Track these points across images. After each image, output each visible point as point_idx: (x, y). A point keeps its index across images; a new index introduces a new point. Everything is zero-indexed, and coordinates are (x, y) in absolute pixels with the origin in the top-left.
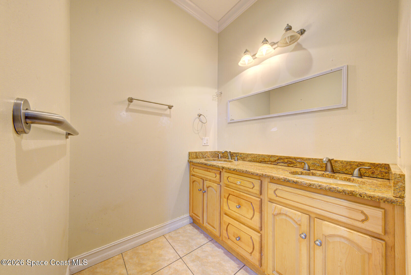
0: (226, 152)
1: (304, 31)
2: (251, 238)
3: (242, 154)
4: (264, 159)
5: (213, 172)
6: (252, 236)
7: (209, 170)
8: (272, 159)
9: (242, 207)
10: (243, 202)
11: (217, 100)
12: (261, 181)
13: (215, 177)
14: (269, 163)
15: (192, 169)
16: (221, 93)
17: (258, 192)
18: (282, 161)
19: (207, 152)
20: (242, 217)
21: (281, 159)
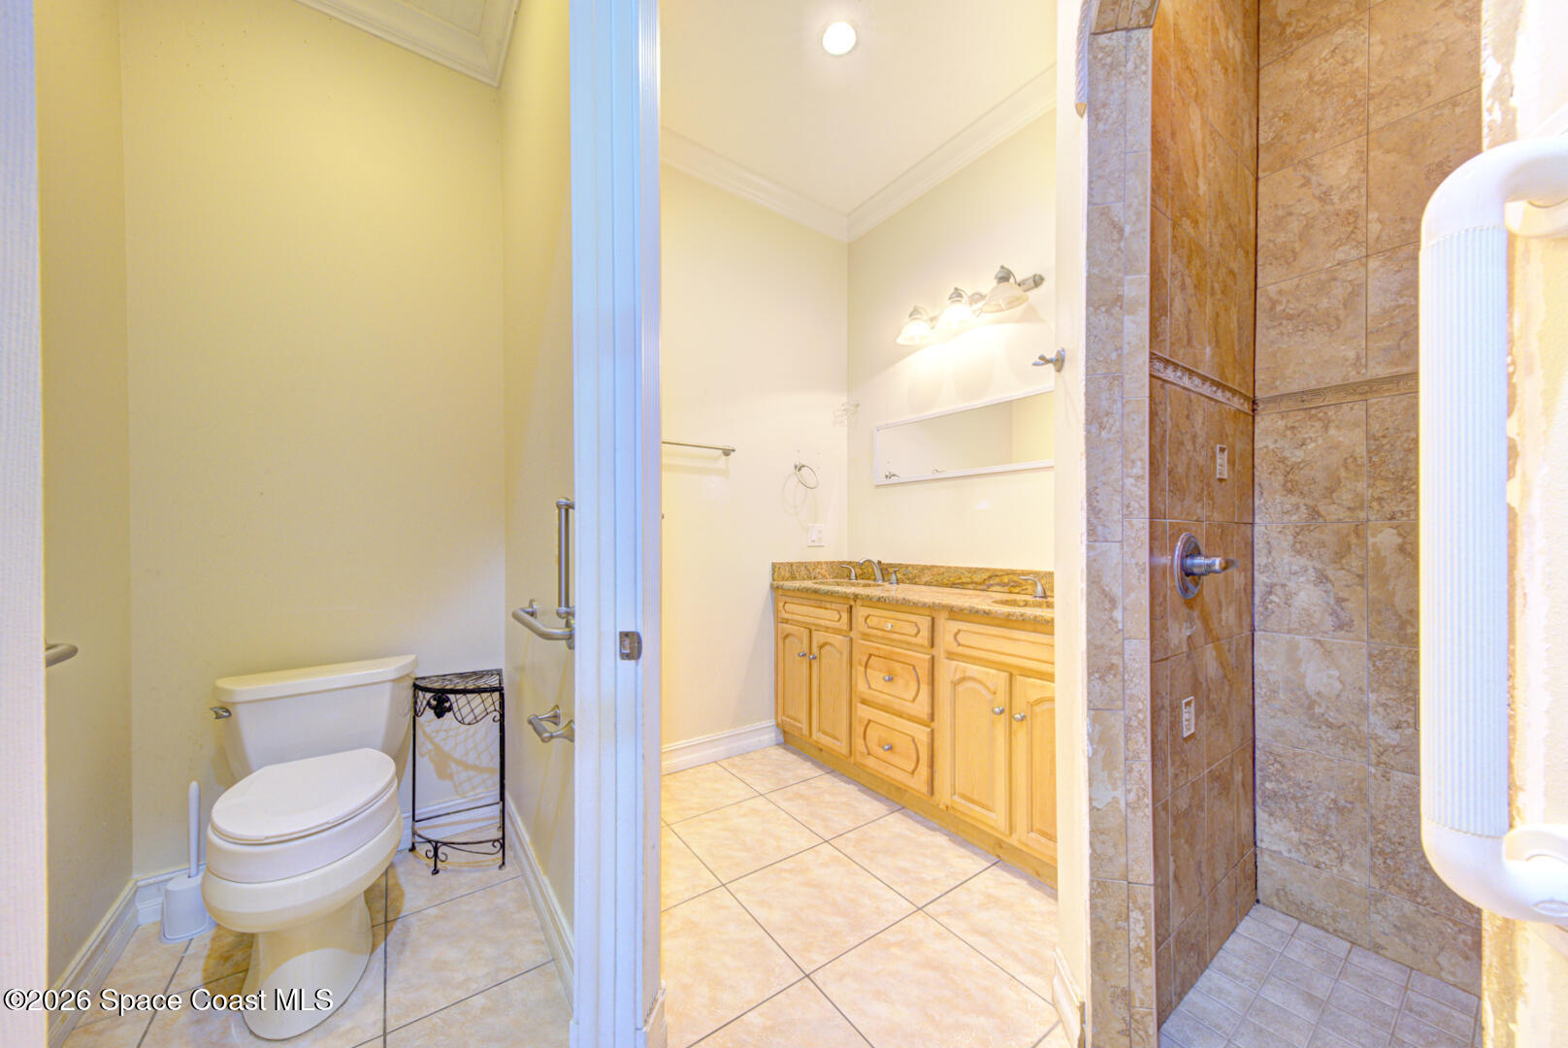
0: (869, 561)
1: (1042, 279)
2: (913, 740)
3: (910, 568)
4: (960, 578)
5: (833, 607)
6: (915, 736)
7: (824, 604)
8: (977, 578)
9: (895, 678)
10: (898, 667)
11: (846, 422)
12: (933, 619)
13: (839, 620)
14: (970, 586)
15: (781, 604)
16: (857, 406)
17: (926, 643)
18: (997, 580)
19: (819, 563)
20: (898, 700)
21: (997, 576)
